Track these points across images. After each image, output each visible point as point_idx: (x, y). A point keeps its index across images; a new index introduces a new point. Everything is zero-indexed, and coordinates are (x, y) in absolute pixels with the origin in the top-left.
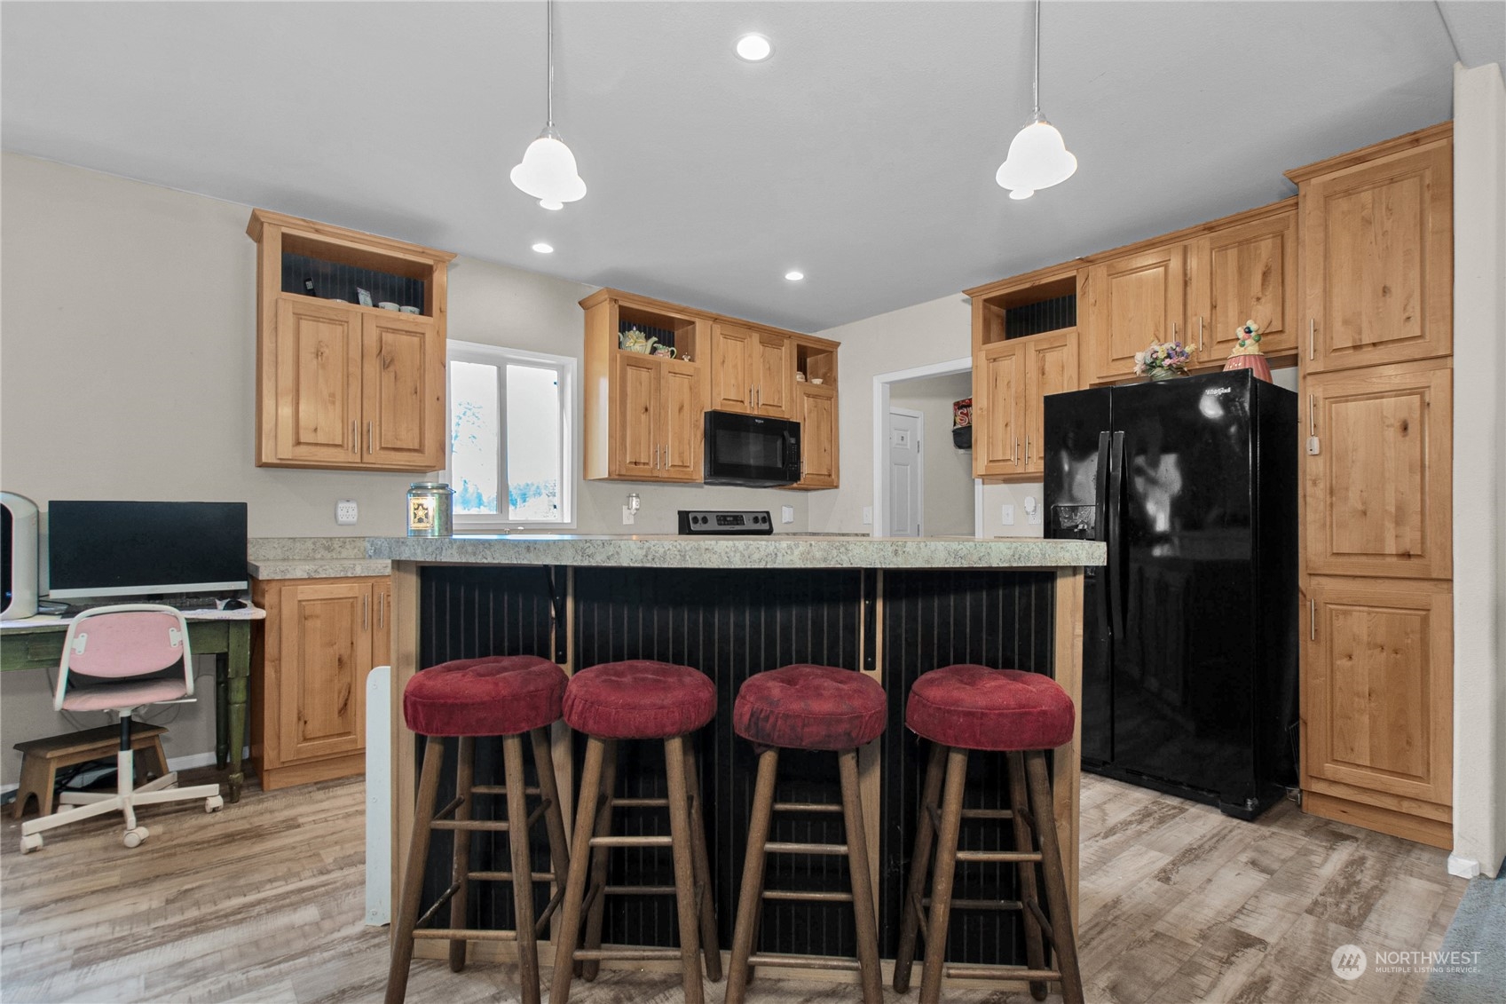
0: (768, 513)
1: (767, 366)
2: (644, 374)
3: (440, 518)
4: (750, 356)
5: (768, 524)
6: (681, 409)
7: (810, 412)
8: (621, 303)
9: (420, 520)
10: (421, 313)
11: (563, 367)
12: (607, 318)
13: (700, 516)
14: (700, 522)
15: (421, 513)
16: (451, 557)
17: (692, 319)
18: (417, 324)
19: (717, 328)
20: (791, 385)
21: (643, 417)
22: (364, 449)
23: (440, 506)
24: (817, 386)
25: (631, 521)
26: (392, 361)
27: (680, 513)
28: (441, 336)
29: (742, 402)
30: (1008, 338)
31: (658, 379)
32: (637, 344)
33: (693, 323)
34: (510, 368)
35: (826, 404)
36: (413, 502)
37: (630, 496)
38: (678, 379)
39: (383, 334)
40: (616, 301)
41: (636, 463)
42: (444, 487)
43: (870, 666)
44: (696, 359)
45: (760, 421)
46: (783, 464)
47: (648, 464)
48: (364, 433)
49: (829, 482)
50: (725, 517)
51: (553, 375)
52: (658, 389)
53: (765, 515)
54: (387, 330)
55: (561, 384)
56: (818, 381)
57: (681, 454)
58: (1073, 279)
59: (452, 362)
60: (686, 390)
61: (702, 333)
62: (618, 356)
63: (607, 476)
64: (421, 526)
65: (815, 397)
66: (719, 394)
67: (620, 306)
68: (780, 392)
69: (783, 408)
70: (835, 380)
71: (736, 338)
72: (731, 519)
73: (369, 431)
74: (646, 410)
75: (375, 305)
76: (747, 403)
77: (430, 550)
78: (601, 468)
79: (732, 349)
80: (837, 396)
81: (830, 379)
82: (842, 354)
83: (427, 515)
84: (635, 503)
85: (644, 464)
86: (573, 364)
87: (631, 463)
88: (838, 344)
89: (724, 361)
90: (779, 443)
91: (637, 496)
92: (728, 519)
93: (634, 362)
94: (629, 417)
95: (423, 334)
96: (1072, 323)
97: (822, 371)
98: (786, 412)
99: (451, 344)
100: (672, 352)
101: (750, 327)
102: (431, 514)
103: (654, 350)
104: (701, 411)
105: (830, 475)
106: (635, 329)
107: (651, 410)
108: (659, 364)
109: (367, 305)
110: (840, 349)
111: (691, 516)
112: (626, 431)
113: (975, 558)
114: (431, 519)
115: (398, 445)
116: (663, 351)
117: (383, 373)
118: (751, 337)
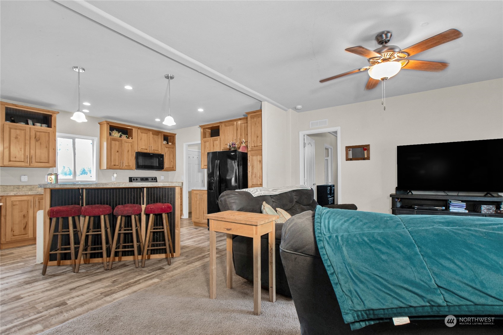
0: (156, 177)
1: (154, 140)
2: (117, 143)
3: (55, 180)
4: (149, 138)
5: (156, 180)
6: (128, 151)
7: (167, 152)
8: (110, 124)
9: (51, 180)
10: (48, 127)
11: (93, 140)
12: (106, 128)
13: (135, 179)
14: (135, 180)
15: (51, 179)
16: (58, 187)
17: (132, 128)
18: (47, 130)
19: (139, 131)
20: (161, 145)
21: (117, 154)
22: (31, 162)
23: (55, 178)
24: (170, 145)
25: (115, 180)
26: (39, 139)
27: (129, 178)
28: (54, 133)
29: (147, 149)
30: (211, 137)
31: (122, 144)
32: (116, 134)
33: (132, 129)
34: (77, 140)
35: (172, 149)
36: (49, 177)
37: (114, 174)
38: (127, 144)
39: (37, 133)
40: (108, 124)
41: (115, 165)
42: (56, 174)
43: (143, 204)
44: (133, 138)
45: (151, 154)
46: (159, 165)
47: (118, 165)
48: (31, 158)
49: (173, 169)
50: (143, 179)
51: (91, 141)
52: (122, 146)
53: (155, 178)
54: (38, 131)
55: (93, 144)
56: (170, 144)
57: (128, 163)
58: (219, 126)
59: (58, 138)
60: (130, 146)
61: (135, 133)
62: (109, 138)
63: (106, 168)
64: (51, 181)
65: (168, 148)
66: (140, 147)
67: (110, 125)
68: (158, 147)
69: (159, 151)
70: (175, 143)
71: (145, 133)
72: (145, 179)
73: (32, 158)
74: (118, 152)
75: (34, 125)
76: (148, 149)
77: (53, 186)
78: (104, 166)
79: (144, 136)
80: (175, 148)
81: (174, 143)
82: (177, 137)
83: (52, 179)
84: (115, 175)
85: (117, 165)
86: (96, 140)
87: (113, 165)
88: (175, 134)
89: (141, 139)
90: (158, 160)
91: (116, 174)
92: (144, 179)
93: (115, 140)
94: (112, 153)
95: (49, 133)
96: (219, 136)
97: (172, 141)
98: (160, 152)
99: (57, 134)
100: (127, 136)
101: (149, 130)
102: (53, 179)
103: (121, 136)
104: (134, 152)
105: (173, 168)
106: (115, 130)
107: (119, 152)
108: (122, 140)
109: (31, 125)
110: (176, 135)
111: (132, 178)
112: (111, 157)
113: (156, 185)
114: (53, 180)
115: (41, 161)
116: (124, 137)
117: (36, 143)
118: (149, 133)
